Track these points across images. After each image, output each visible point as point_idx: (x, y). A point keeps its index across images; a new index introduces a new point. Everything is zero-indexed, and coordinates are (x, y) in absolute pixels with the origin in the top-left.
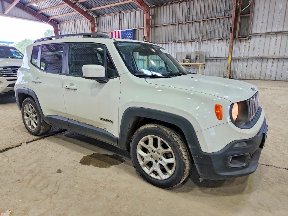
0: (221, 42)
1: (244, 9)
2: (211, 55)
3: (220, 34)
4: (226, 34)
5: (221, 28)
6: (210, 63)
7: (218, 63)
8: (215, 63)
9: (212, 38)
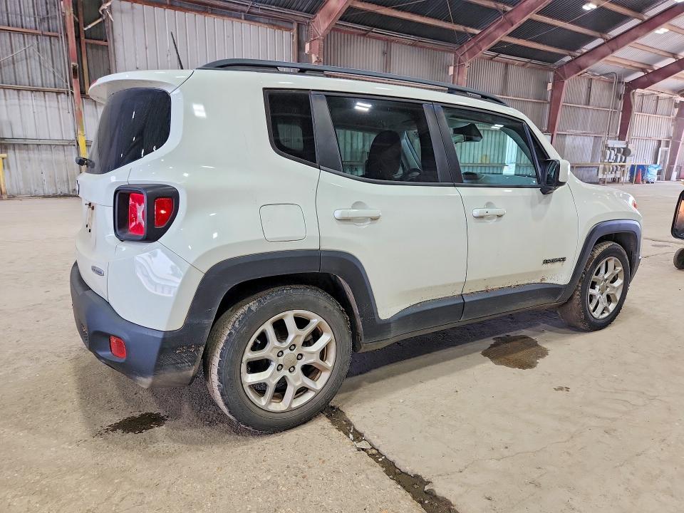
0: (43, 98)
1: (89, 27)
2: (18, 133)
3: (34, 75)
4: (52, 79)
5: (32, 59)
6: (17, 154)
7: (46, 155)
8: (34, 155)
9: (9, 82)
